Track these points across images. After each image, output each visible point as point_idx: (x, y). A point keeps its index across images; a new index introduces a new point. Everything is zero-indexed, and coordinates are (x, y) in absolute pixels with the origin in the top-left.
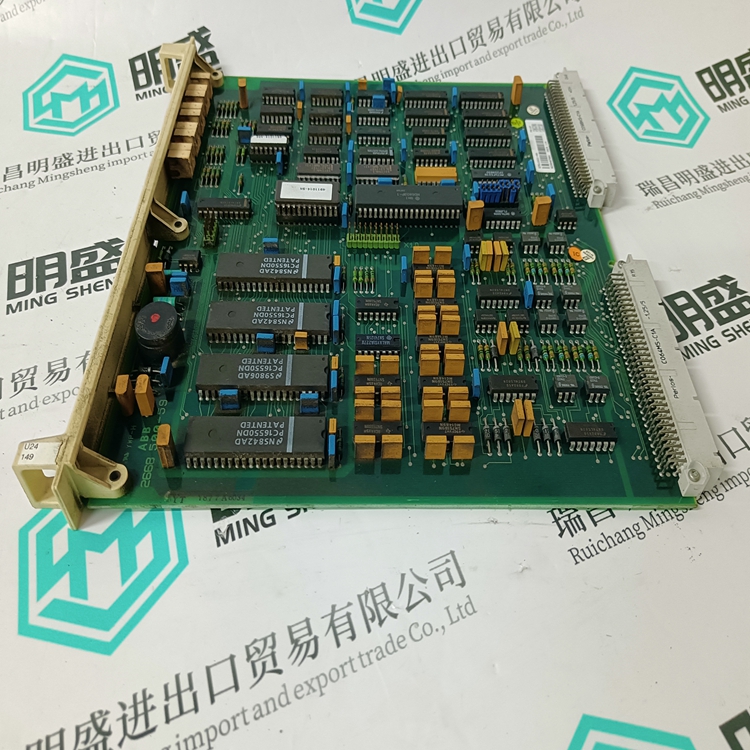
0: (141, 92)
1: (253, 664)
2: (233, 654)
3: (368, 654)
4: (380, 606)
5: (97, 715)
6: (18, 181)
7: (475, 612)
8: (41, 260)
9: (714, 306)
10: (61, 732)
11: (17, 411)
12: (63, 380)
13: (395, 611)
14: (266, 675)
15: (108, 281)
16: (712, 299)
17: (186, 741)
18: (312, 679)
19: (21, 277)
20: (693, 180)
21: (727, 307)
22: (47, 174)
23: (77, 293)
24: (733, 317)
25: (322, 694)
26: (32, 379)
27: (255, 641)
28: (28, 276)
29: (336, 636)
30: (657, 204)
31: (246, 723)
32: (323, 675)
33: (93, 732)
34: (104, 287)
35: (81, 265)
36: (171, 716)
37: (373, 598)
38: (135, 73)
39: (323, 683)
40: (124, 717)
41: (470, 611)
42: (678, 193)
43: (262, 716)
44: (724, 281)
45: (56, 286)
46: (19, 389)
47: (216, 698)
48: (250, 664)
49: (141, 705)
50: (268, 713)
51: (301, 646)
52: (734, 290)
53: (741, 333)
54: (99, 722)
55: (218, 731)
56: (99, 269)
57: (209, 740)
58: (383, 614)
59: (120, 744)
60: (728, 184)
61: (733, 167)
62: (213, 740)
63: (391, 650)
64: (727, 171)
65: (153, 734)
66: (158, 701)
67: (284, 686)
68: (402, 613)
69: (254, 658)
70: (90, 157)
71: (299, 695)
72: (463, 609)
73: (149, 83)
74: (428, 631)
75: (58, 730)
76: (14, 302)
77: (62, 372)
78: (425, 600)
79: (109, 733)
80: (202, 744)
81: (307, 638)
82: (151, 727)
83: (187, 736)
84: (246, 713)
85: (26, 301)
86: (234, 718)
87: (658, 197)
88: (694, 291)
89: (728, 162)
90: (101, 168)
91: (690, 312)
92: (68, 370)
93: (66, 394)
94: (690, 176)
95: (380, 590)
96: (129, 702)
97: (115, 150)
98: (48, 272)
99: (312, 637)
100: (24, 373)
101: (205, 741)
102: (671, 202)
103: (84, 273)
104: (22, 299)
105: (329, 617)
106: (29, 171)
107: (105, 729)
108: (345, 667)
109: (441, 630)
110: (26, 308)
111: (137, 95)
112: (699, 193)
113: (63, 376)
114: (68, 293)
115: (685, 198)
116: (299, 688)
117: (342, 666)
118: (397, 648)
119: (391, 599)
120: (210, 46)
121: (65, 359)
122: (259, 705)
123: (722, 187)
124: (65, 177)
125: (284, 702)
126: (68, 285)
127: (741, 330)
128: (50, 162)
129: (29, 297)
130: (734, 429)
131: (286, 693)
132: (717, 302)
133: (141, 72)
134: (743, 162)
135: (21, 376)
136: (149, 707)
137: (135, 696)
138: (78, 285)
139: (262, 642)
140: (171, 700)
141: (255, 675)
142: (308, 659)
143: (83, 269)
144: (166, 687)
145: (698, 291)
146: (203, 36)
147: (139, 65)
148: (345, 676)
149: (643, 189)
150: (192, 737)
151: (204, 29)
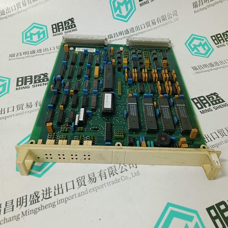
0: (54, 34)
1: (78, 183)
2: (73, 180)
3: (110, 183)
4: (113, 171)
5: (36, 192)
6: (21, 57)
7: (139, 175)
8: (26, 77)
9: (211, 100)
10: (26, 196)
11: (18, 115)
12: (30, 108)
13: (117, 173)
14: (82, 186)
15: (44, 84)
16: (211, 99)
17: (59, 201)
18: (94, 188)
19: (20, 81)
20: (208, 67)
21: (215, 101)
22: (28, 55)
23: (35, 86)
24: (217, 103)
25: (97, 192)
26: (22, 107)
27: (79, 177)
28: (22, 81)
29: (101, 177)
30: (197, 73)
31: (76, 197)
32: (97, 187)
33: (35, 197)
34: (43, 85)
35: (37, 79)
36: (56, 194)
37: (112, 169)
38: (53, 29)
39: (97, 189)
40: (43, 194)
41: (138, 174)
42: (203, 70)
43: (80, 196)
44: (215, 94)
45: (30, 84)
46: (18, 109)
47: (68, 191)
48: (77, 183)
49: (48, 191)
50: (82, 195)
51: (92, 179)
52: (217, 96)
53: (219, 108)
54: (37, 194)
55: (68, 199)
56: (41, 81)
57: (66, 201)
58: (114, 173)
59: (42, 200)
60: (218, 68)
61: (219, 64)
62: (67, 201)
63: (116, 182)
64: (218, 65)
65: (51, 198)
66: (53, 190)
67: (86, 189)
68: (120, 173)
69: (79, 182)
70: (40, 52)
71: (90, 191)
72: (136, 174)
73: (57, 31)
74: (126, 178)
75: (26, 195)
76: (18, 87)
77: (30, 106)
78: (126, 171)
79: (39, 197)
80: (64, 202)
81: (93, 178)
82: (50, 196)
83: (60, 199)
84: (76, 195)
85: (21, 87)
86: (73, 196)
87: (197, 71)
88: (206, 96)
89: (218, 62)
90: (43, 54)
91: (204, 102)
92: (32, 105)
93: (31, 111)
94: (207, 66)
95: (114, 167)
96: (45, 190)
97: (47, 50)
98: (28, 80)
99: (95, 177)
100: (20, 105)
101: (65, 201)
102: (201, 72)
103: (37, 81)
104: (20, 87)
105: (100, 173)
106: (23, 54)
107: (38, 196)
108: (103, 185)
109: (130, 179)
110: (21, 89)
111: (53, 35)
112: (209, 70)
113: (30, 107)
114: (33, 86)
115: (205, 71)
116: (90, 190)
117: (102, 185)
118: (118, 182)
119: (116, 170)
120: (74, 23)
121: (31, 103)
122: (79, 193)
123: (216, 69)
124: (33, 56)
125: (86, 192)
126: (33, 84)
127: (219, 107)
128: (29, 52)
129: (22, 86)
130: (215, 132)
131: (87, 191)
132: (212, 99)
133: (55, 28)
134: (222, 63)
135: (19, 106)
136: (50, 192)
137: (46, 189)
138: (36, 84)
139: (81, 178)
140: (56, 190)
141: (79, 185)
142: (93, 183)
143: (37, 80)
144: (55, 187)
145: (207, 96)
146: (72, 20)
147: (54, 27)
148: (103, 188)
149: (193, 68)
150: (61, 200)
151: (73, 18)
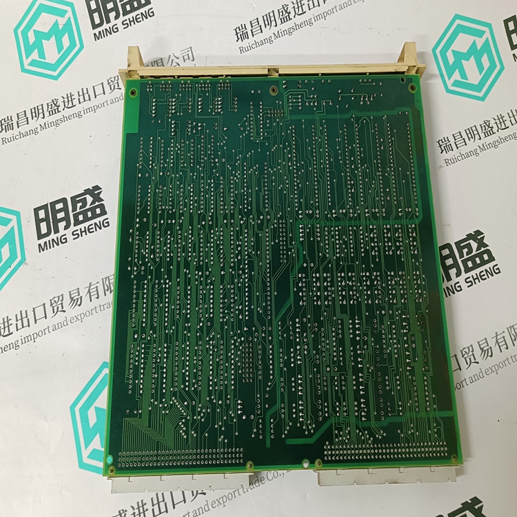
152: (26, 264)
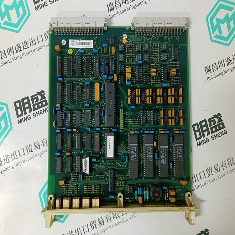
152: (13, 130)
